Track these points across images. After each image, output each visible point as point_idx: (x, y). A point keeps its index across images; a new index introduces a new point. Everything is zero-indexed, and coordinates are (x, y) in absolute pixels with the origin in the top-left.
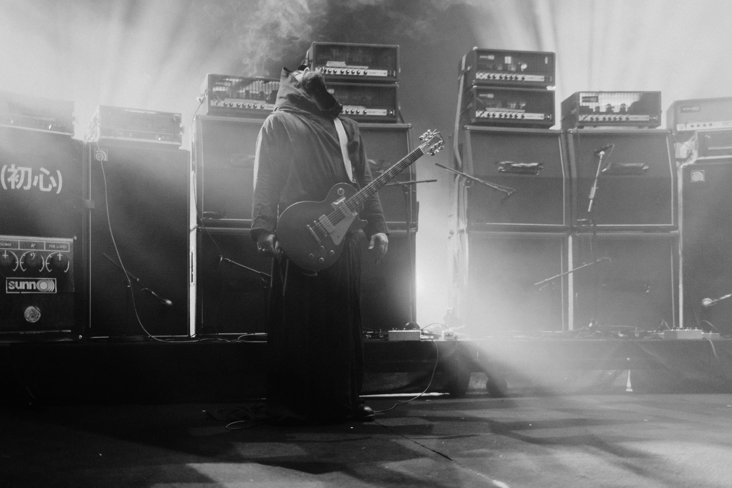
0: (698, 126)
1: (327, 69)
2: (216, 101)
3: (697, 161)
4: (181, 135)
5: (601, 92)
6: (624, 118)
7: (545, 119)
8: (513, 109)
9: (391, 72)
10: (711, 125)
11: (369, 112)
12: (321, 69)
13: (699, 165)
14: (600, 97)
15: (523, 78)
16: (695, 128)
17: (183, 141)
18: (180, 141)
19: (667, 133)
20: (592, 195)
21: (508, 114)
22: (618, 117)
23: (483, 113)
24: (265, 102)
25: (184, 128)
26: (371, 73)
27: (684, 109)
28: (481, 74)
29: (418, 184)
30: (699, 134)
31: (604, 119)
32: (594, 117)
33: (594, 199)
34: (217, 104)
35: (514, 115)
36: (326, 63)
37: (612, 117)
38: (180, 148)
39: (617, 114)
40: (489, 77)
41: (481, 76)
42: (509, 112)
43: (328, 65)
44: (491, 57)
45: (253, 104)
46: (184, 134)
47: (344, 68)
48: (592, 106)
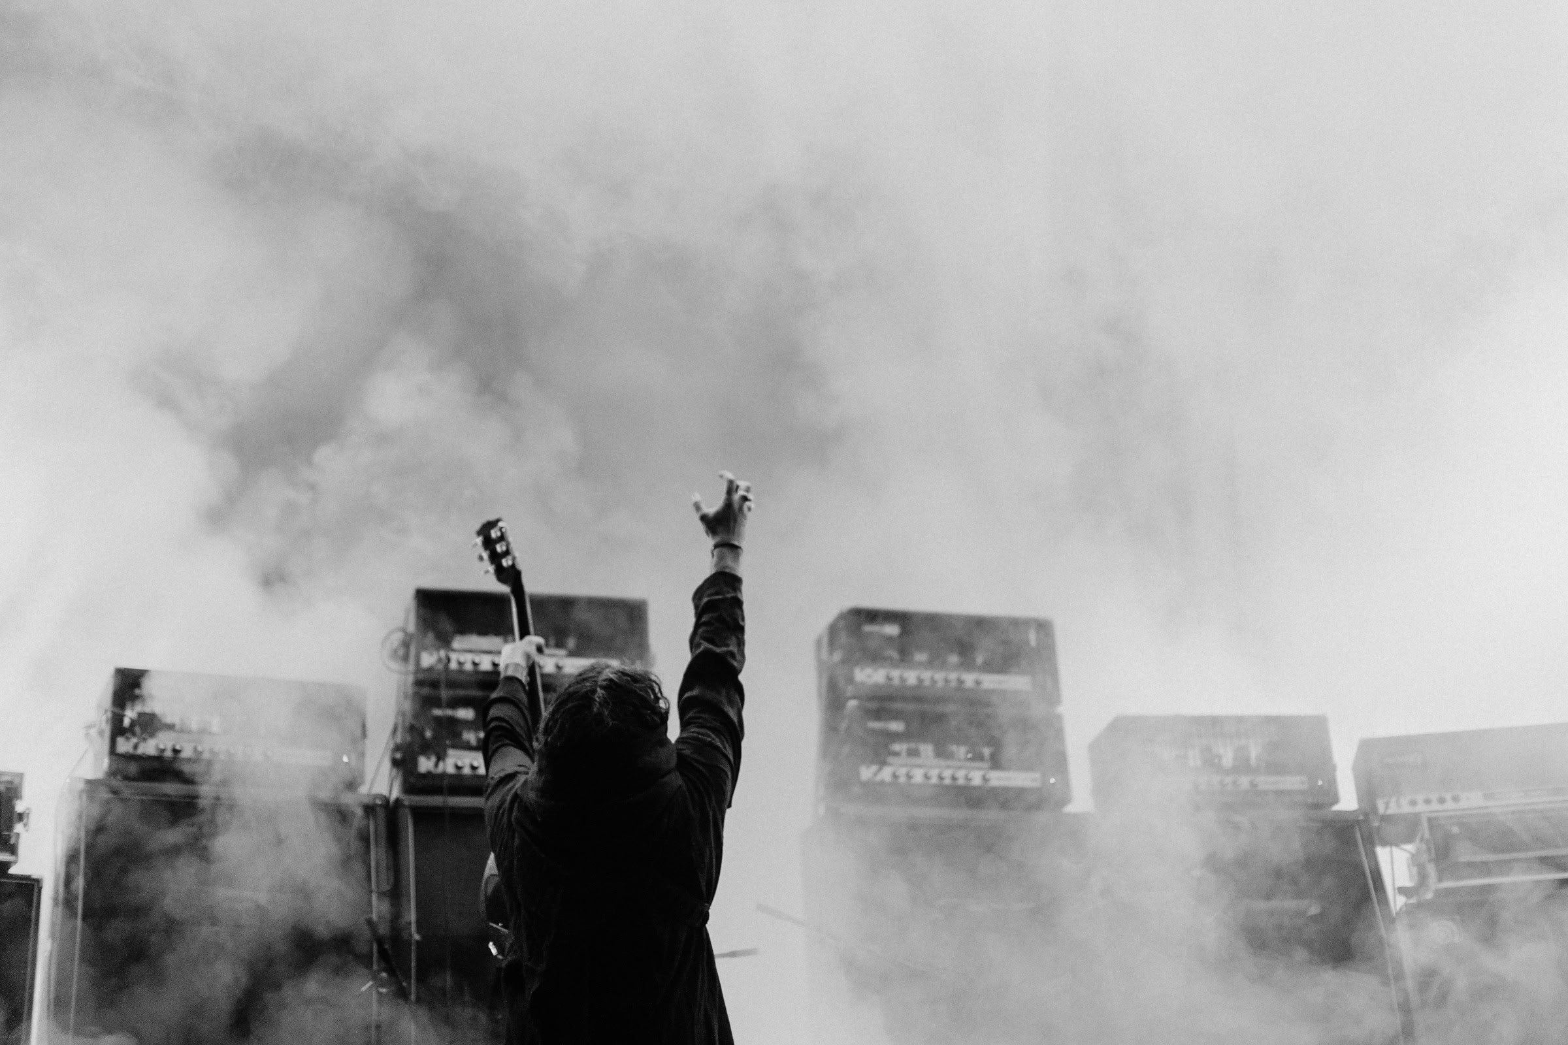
0: (1428, 802)
1: (454, 656)
2: (134, 740)
3: (1442, 893)
4: (18, 834)
6: (1243, 782)
7: (1044, 786)
8: (959, 760)
10: (1456, 799)
15: (978, 683)
16: (1421, 808)
17: (22, 849)
18: (13, 850)
19: (1358, 821)
21: (947, 773)
22: (1228, 781)
23: (880, 769)
25: (28, 814)
28: (869, 671)
30: (1433, 823)
34: (136, 747)
35: (961, 774)
37: (1215, 779)
38: (13, 871)
39: (1227, 772)
40: (889, 678)
41: (869, 676)
42: (948, 767)
43: (455, 646)
44: (892, 630)
46: (27, 831)
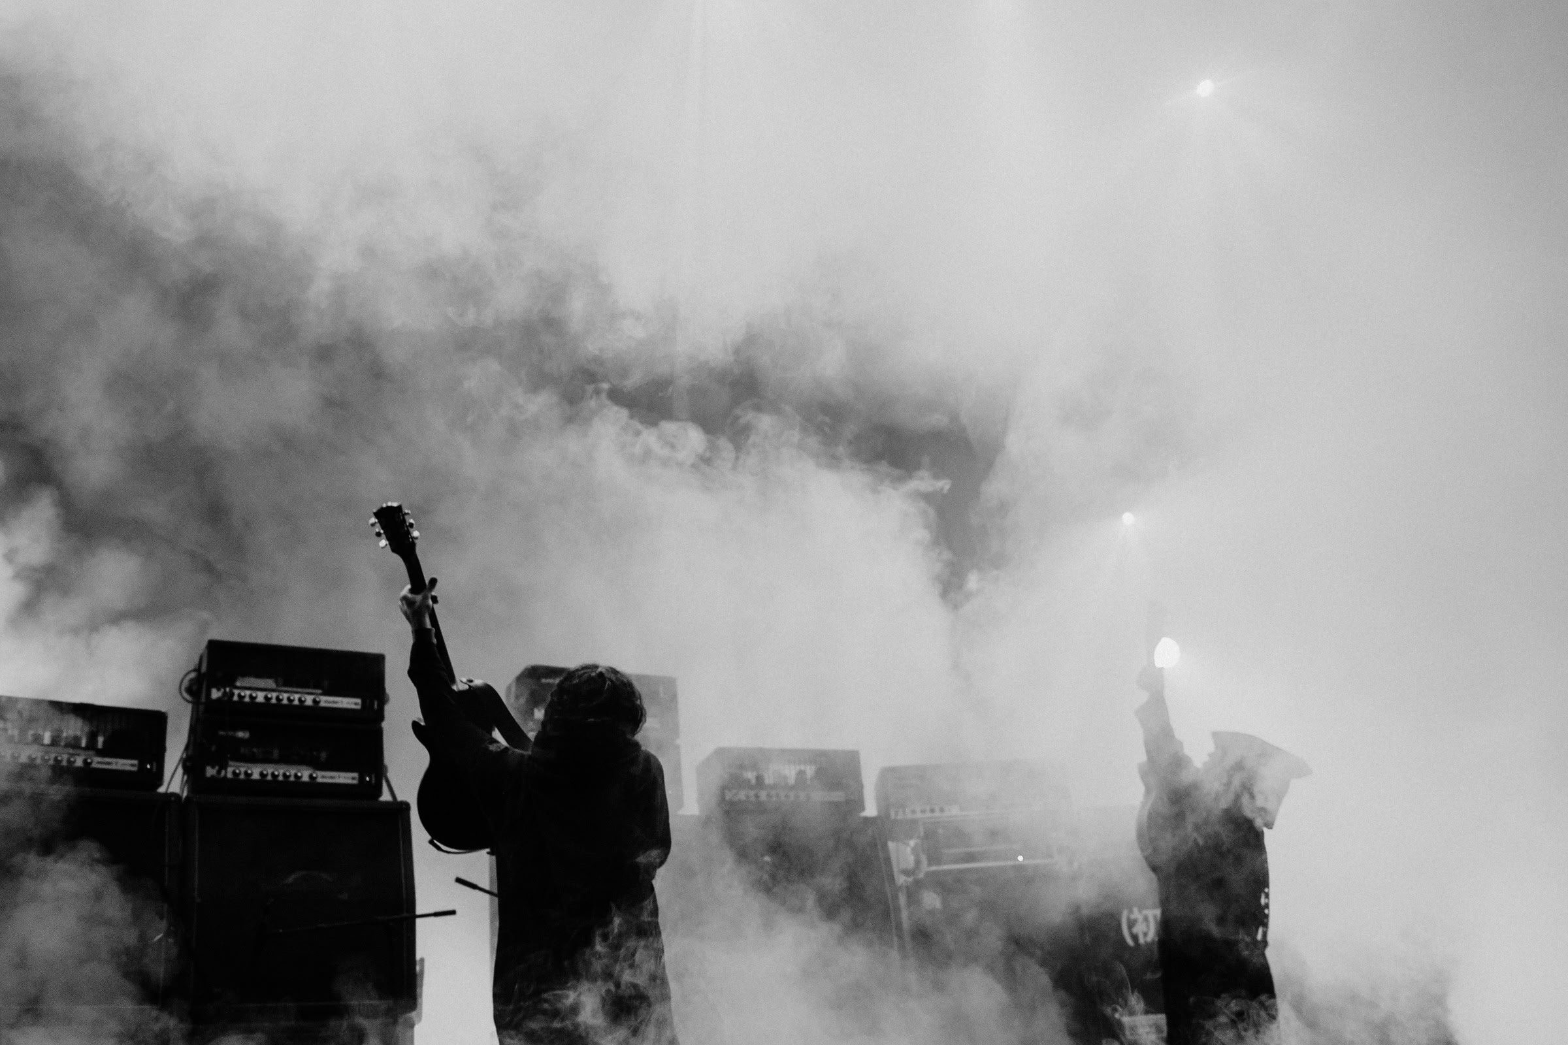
0: (923, 811)
1: (236, 692)
9: (368, 701)
10: (942, 810)
11: (323, 777)
12: (222, 690)
16: (918, 816)
19: (877, 823)
24: (94, 752)
26: (329, 702)
29: (418, 921)
36: (235, 681)
39: (791, 787)
43: (238, 684)
45: (65, 757)
47: (273, 690)
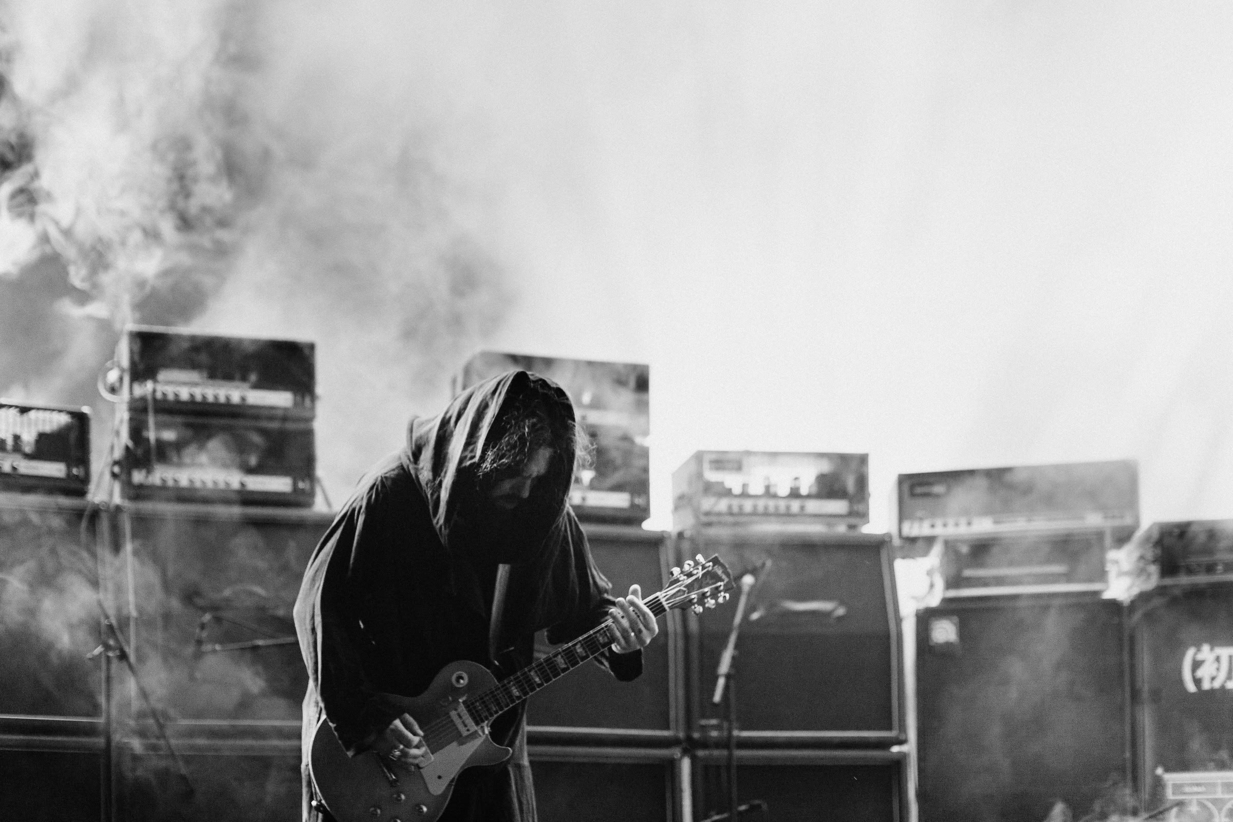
0: (945, 526)
1: (159, 387)
3: (946, 601)
5: (748, 453)
6: (795, 505)
7: (633, 506)
10: (969, 524)
11: (254, 484)
13: (948, 609)
14: (745, 462)
16: (938, 531)
19: (884, 542)
20: (724, 667)
22: (782, 504)
27: (919, 490)
30: (947, 543)
31: (755, 507)
32: (735, 503)
33: (728, 677)
37: (771, 504)
39: (783, 498)
48: (733, 482)
